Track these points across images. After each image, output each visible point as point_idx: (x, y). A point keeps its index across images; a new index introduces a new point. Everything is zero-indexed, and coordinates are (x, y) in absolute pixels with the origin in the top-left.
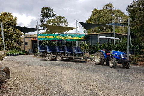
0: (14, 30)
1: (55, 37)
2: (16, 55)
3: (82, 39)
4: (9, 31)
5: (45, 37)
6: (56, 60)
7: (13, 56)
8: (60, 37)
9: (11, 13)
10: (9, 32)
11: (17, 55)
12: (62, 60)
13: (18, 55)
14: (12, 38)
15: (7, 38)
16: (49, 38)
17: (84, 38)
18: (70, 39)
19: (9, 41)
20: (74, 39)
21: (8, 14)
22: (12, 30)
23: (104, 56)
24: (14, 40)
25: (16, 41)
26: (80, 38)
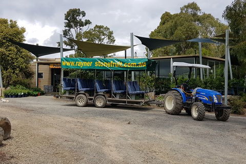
0: (19, 51)
1: (93, 64)
2: (21, 96)
3: (141, 66)
4: (10, 52)
5: (75, 63)
6: (94, 105)
7: (17, 97)
8: (101, 63)
9: (15, 22)
10: (10, 54)
11: (24, 97)
12: (106, 106)
13: (25, 95)
14: (15, 64)
15: (6, 65)
16: (82, 65)
17: (145, 65)
18: (120, 67)
19: (9, 70)
20: (127, 67)
21: (9, 23)
22: (16, 50)
23: (182, 98)
24: (17, 69)
25: (21, 70)
26: (138, 65)
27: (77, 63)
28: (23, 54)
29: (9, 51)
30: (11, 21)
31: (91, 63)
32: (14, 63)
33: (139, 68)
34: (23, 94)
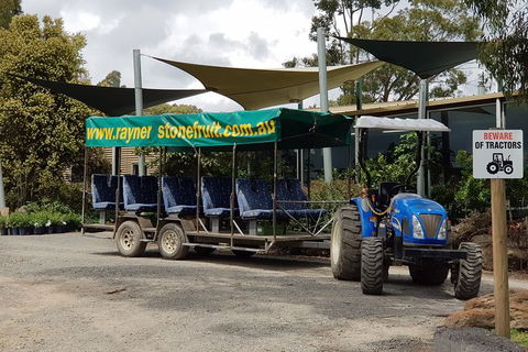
1: (154, 133)
2: (43, 230)
3: (264, 133)
4: (34, 108)
5: (114, 133)
8: (173, 128)
9: (59, 22)
10: (34, 113)
11: (54, 232)
13: (56, 228)
14: (47, 142)
15: (25, 145)
16: (130, 135)
17: (273, 131)
18: (215, 138)
19: (31, 159)
20: (230, 137)
21: (42, 26)
22: (51, 101)
23: (360, 227)
24: (54, 155)
25: (66, 157)
26: (255, 129)
27: (119, 129)
28: (73, 110)
29: (34, 104)
30: (46, 20)
31: (150, 128)
32: (45, 137)
33: (260, 138)
34: (48, 224)
